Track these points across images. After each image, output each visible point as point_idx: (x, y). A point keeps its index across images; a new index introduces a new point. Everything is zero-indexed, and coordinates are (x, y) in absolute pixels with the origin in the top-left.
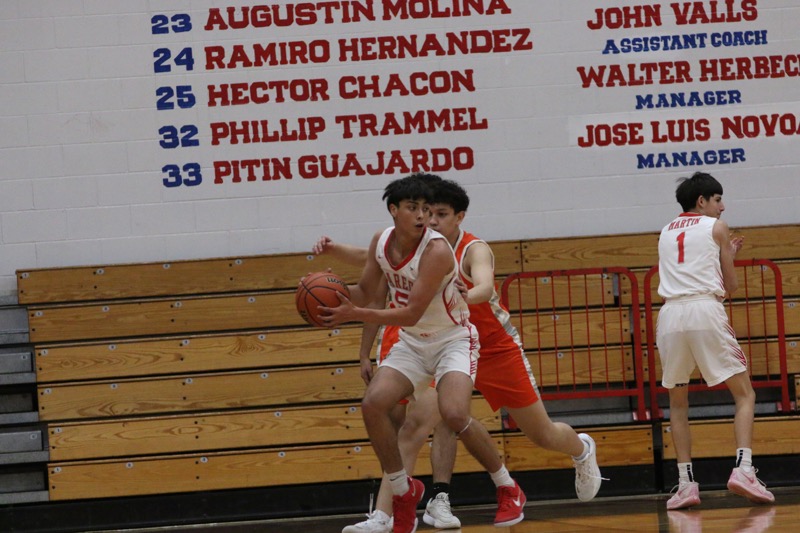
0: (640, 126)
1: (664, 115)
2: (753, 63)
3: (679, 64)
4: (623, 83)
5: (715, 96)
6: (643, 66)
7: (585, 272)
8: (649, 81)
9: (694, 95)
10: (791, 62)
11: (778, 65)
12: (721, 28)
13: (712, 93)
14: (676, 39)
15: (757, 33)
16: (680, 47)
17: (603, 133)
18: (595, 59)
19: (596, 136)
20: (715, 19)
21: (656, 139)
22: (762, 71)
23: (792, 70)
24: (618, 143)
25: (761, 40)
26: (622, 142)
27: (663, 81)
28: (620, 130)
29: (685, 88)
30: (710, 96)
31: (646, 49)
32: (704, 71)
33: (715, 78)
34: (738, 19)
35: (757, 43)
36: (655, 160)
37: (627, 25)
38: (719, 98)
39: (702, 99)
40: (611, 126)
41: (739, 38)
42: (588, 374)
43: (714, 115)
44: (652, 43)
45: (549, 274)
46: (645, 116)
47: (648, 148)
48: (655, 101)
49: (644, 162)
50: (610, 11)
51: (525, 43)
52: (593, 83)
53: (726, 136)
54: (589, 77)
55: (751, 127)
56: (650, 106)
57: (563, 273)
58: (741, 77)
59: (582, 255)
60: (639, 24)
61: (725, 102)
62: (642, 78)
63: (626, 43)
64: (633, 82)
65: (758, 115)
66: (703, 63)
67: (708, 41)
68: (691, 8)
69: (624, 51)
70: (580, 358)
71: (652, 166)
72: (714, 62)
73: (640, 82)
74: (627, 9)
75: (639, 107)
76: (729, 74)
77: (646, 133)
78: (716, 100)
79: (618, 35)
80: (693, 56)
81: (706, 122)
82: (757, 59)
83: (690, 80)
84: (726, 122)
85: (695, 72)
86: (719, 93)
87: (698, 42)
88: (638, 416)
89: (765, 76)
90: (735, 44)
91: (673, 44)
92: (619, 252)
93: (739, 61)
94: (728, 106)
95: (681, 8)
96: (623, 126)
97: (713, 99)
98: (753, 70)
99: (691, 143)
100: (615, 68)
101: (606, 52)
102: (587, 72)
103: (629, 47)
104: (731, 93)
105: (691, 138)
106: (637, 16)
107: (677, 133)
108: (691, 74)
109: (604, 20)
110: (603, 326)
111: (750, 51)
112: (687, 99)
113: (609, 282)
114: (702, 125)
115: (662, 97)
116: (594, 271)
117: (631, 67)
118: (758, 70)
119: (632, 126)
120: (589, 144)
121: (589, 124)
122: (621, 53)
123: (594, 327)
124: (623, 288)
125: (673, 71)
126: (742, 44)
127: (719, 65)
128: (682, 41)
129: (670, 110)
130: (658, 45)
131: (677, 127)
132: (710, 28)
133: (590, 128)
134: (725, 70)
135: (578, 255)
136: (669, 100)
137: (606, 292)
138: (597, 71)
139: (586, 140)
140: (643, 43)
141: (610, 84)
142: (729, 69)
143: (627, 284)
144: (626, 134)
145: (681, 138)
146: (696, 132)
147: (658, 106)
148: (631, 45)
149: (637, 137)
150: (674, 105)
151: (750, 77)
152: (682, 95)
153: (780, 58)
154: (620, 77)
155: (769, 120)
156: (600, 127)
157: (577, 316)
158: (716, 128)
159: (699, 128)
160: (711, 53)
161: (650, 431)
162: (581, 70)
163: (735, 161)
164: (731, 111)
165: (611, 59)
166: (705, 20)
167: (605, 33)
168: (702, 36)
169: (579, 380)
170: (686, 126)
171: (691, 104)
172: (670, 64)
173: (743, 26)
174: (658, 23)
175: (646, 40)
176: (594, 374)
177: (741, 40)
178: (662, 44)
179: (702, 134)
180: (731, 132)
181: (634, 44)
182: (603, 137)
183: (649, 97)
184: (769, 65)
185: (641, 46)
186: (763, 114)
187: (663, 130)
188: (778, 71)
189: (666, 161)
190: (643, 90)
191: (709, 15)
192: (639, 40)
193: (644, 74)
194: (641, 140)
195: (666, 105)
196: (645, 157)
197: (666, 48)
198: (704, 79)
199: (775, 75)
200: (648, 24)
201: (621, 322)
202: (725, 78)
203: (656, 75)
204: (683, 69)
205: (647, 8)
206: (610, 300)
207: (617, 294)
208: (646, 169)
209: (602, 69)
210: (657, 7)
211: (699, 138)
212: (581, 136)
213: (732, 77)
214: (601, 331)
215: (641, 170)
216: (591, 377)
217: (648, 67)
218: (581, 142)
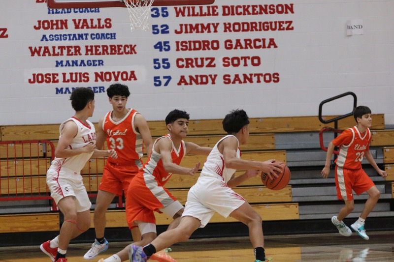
0: (57, 75)
1: (68, 70)
2: (109, 48)
3: (75, 47)
4: (50, 55)
5: (92, 62)
6: (59, 48)
7: (30, 142)
8: (62, 54)
9: (82, 61)
10: (126, 48)
11: (121, 49)
12: (95, 31)
13: (90, 61)
14: (74, 35)
15: (111, 34)
16: (76, 39)
17: (40, 77)
18: (37, 43)
19: (37, 79)
20: (92, 27)
21: (64, 81)
22: (113, 51)
23: (127, 51)
24: (47, 82)
25: (113, 37)
26: (49, 82)
27: (68, 55)
28: (48, 76)
29: (78, 58)
30: (89, 62)
31: (61, 40)
32: (87, 50)
33: (92, 54)
34: (103, 27)
35: (111, 39)
36: (64, 91)
37: (52, 28)
38: (94, 63)
39: (86, 63)
40: (44, 74)
41: (103, 36)
42: (30, 189)
43: (91, 71)
44: (63, 37)
45: (14, 142)
46: (60, 70)
47: (61, 85)
48: (64, 63)
49: (59, 91)
50: (44, 22)
51: (5, 35)
52: (36, 54)
53: (96, 80)
54: (34, 52)
55: (108, 76)
56: (62, 66)
57: (20, 142)
58: (104, 54)
59: (29, 133)
60: (57, 28)
61: (96, 65)
62: (58, 53)
63: (51, 37)
64: (54, 54)
65: (111, 71)
66: (87, 47)
67: (89, 37)
68: (82, 22)
69: (51, 40)
70: (27, 181)
71: (62, 93)
72: (92, 47)
73: (58, 55)
74: (52, 21)
75: (57, 66)
76: (98, 52)
77: (60, 78)
78: (92, 64)
79: (48, 33)
80: (82, 44)
81: (87, 74)
82: (111, 46)
83: (80, 54)
84: (97, 74)
85: (83, 51)
86: (94, 61)
87: (84, 37)
88: (53, 208)
89: (115, 54)
90: (101, 39)
91: (73, 38)
92: (46, 132)
93: (103, 46)
94: (98, 67)
95: (77, 21)
96: (50, 75)
97: (91, 64)
98: (109, 51)
99: (81, 83)
100: (46, 48)
101: (42, 40)
102: (33, 49)
103: (53, 39)
104: (99, 61)
105: (80, 81)
106: (57, 24)
107: (74, 78)
108: (81, 51)
109: (41, 25)
110: (38, 166)
111: (108, 42)
112: (79, 63)
113: (41, 147)
114: (86, 75)
115: (68, 62)
116: (35, 141)
117: (54, 48)
118: (111, 51)
119: (54, 75)
120: (34, 82)
121: (34, 73)
122: (49, 41)
123: (34, 167)
124: (47, 149)
125: (73, 50)
126: (104, 39)
127: (94, 48)
128: (77, 36)
129: (71, 68)
130: (66, 38)
131: (74, 76)
132: (90, 31)
133: (34, 75)
134: (97, 50)
135: (27, 133)
136: (71, 63)
137: (40, 150)
138: (38, 49)
139: (32, 80)
140: (59, 37)
141: (44, 55)
142: (98, 50)
143: (49, 147)
144: (51, 78)
145: (76, 81)
146: (83, 78)
147: (66, 66)
148: (54, 37)
149: (56, 80)
150: (73, 66)
151: (108, 54)
152: (77, 61)
153: (121, 46)
154: (48, 52)
155: (116, 74)
156: (38, 75)
157: (27, 162)
158: (92, 77)
159: (84, 77)
160: (90, 42)
161: (59, 216)
162: (30, 48)
163: (100, 92)
164: (99, 69)
165: (44, 44)
166: (88, 27)
167: (42, 32)
168: (86, 35)
169: (26, 191)
170: (78, 75)
171: (81, 65)
172: (72, 47)
173: (105, 31)
174: (66, 28)
175: (61, 35)
176: (33, 189)
177: (104, 37)
178: (68, 37)
179: (86, 79)
180: (99, 79)
181: (55, 37)
182: (40, 79)
183: (62, 62)
184: (117, 49)
185: (58, 38)
186: (113, 71)
187: (68, 77)
188: (121, 51)
189: (69, 91)
190: (59, 59)
191: (90, 25)
192: (57, 35)
193: (59, 51)
194: (57, 81)
195: (69, 65)
196: (59, 89)
197: (70, 39)
198: (87, 54)
199: (119, 54)
200: (62, 28)
201: (46, 165)
202: (96, 54)
203: (65, 52)
204: (77, 50)
205: (62, 21)
206: (41, 155)
207: (45, 152)
208: (60, 94)
209: (40, 48)
210: (66, 21)
211: (84, 81)
212: (30, 78)
213: (100, 54)
214: (37, 169)
215: (57, 95)
216: (32, 190)
217: (62, 48)
218: (30, 81)
